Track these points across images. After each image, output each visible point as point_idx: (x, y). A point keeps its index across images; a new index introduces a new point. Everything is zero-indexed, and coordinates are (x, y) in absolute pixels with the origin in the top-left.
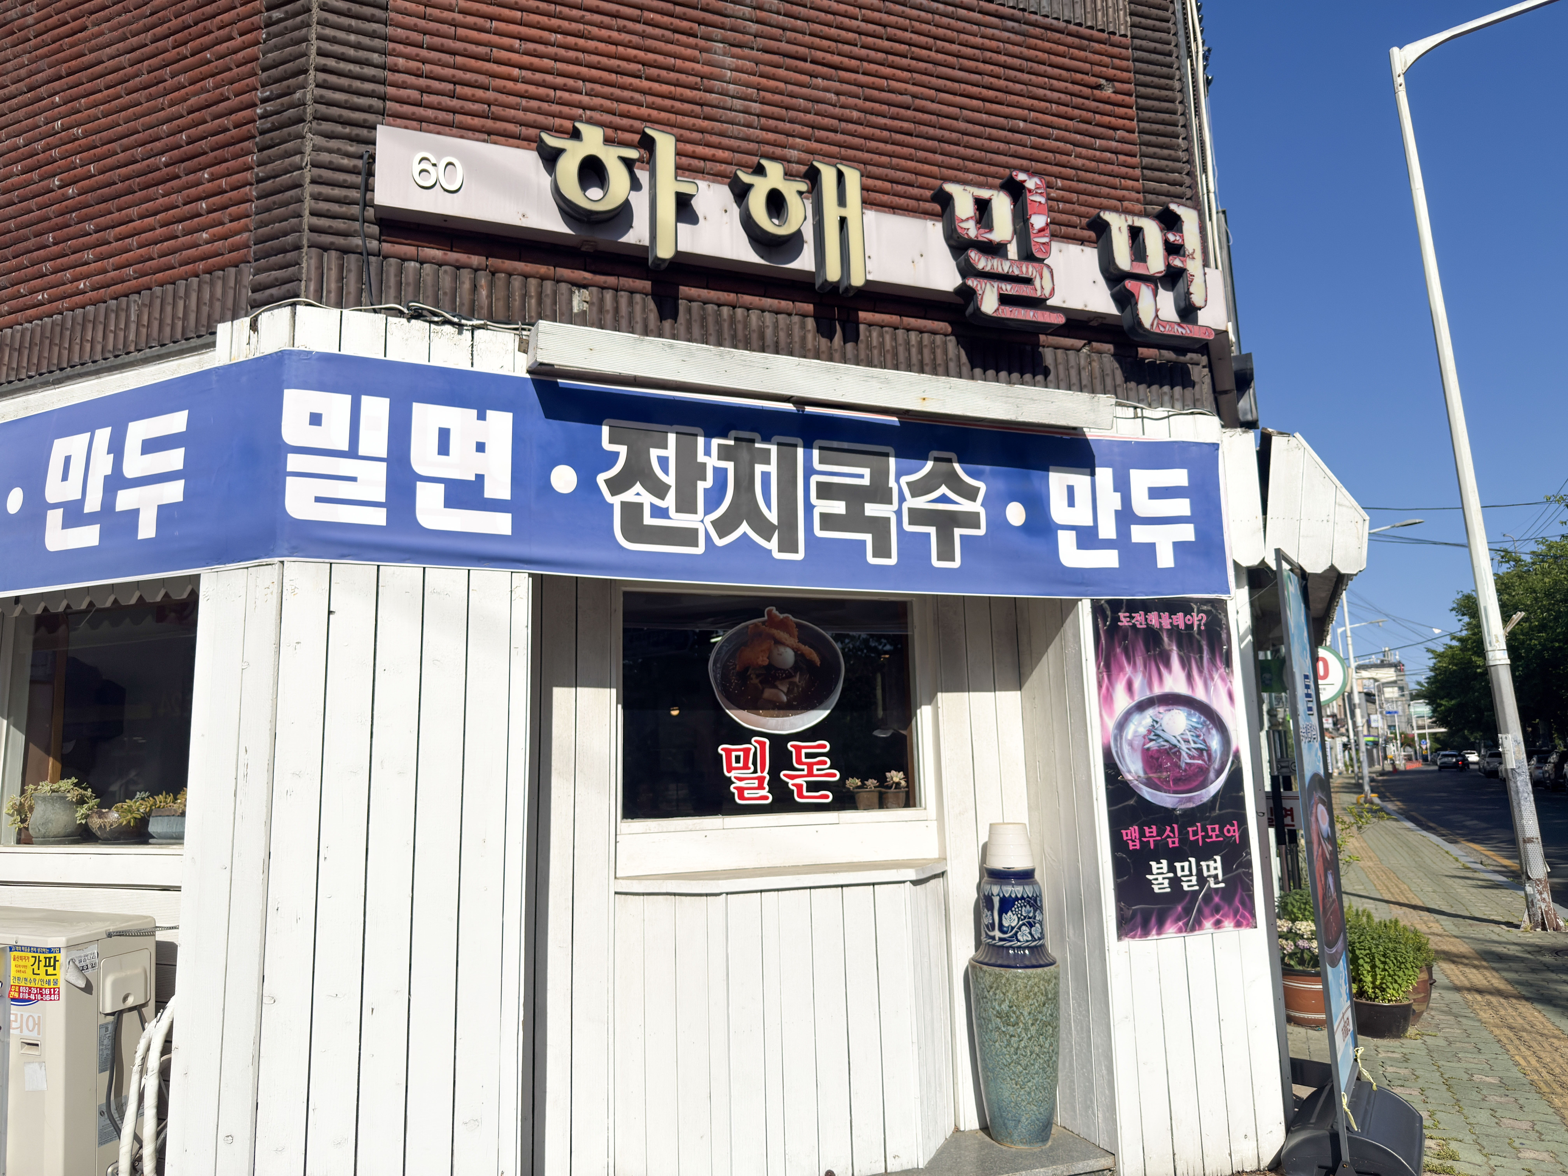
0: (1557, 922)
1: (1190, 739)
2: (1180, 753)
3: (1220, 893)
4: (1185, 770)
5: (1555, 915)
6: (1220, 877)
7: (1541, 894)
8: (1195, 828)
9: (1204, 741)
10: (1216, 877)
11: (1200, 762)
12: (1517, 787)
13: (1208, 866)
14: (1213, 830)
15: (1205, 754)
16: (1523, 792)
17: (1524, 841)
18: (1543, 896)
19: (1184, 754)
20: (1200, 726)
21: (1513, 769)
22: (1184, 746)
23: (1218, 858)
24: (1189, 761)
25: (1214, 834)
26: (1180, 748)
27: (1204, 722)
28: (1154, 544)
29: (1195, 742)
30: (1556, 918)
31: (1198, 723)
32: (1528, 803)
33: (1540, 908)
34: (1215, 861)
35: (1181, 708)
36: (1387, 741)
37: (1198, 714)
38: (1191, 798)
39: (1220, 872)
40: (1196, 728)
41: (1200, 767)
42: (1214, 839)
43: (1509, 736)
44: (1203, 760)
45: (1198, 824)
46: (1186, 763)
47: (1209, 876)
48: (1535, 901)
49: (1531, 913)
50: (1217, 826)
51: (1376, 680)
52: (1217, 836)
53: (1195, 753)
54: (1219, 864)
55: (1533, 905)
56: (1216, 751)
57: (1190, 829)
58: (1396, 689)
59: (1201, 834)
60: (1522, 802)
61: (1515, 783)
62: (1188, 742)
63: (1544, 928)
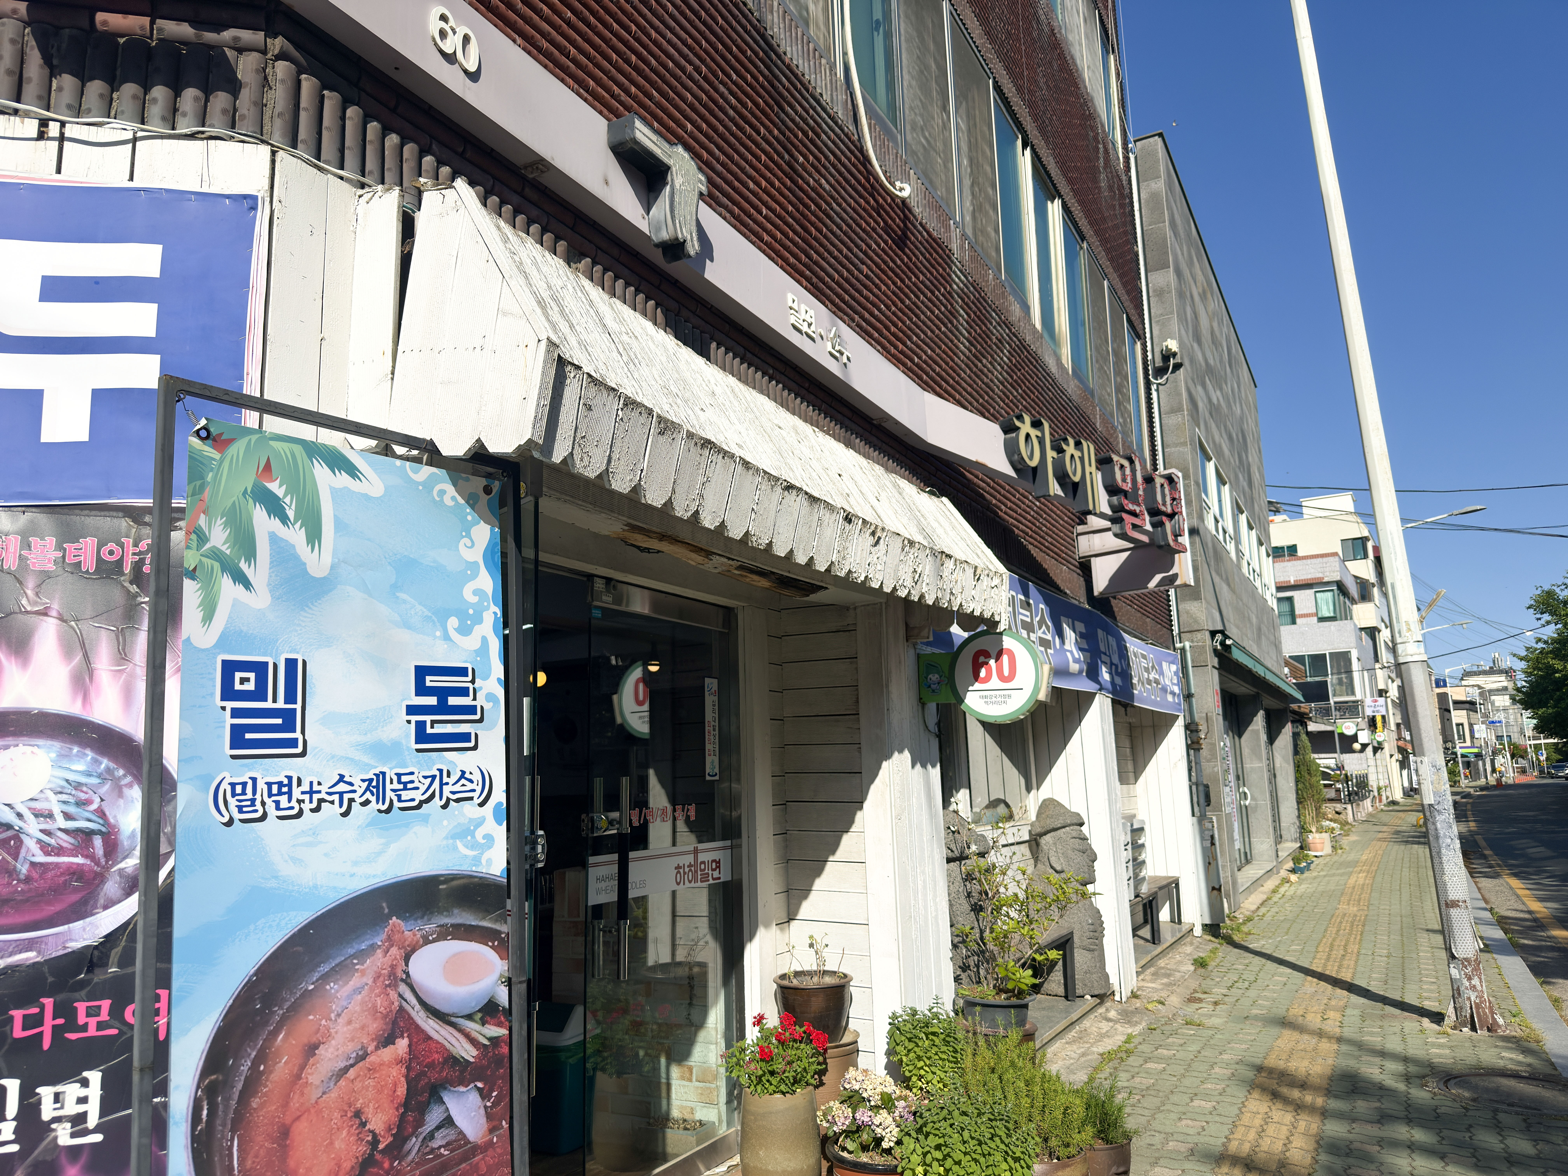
0: (1494, 1019)
1: (57, 810)
2: (20, 842)
3: (84, 1158)
4: (28, 879)
5: (1491, 1008)
6: (93, 1121)
7: (1470, 979)
8: (35, 1010)
9: (101, 813)
10: (79, 1119)
11: (79, 860)
12: (1436, 829)
13: (57, 1097)
14: (92, 1012)
15: (98, 842)
16: (1445, 836)
17: (1447, 905)
18: (1473, 982)
19: (30, 844)
20: (94, 781)
21: (1430, 805)
22: (32, 827)
23: (95, 1077)
24: (41, 858)
25: (93, 1022)
26: (20, 831)
27: (108, 770)
28: (38, 394)
29: (68, 817)
30: (1492, 1013)
31: (89, 774)
32: (1452, 853)
33: (1469, 999)
34: (85, 1083)
35: (41, 742)
36: (1495, 753)
37: (90, 754)
38: (32, 940)
39: (93, 1111)
40: (78, 786)
41: (75, 872)
42: (92, 1032)
43: (1425, 759)
44: (92, 857)
45: (48, 1002)
46: (33, 864)
47: (58, 1120)
48: (1462, 989)
49: (1458, 1006)
50: (106, 1004)
51: (1479, 687)
52: (100, 1026)
53: (66, 841)
54: (94, 1091)
55: (1459, 994)
56: (133, 835)
57: (17, 1014)
58: (1507, 697)
59: (49, 1022)
60: (1443, 851)
61: (1434, 824)
62: (50, 816)
63: (1474, 1029)
